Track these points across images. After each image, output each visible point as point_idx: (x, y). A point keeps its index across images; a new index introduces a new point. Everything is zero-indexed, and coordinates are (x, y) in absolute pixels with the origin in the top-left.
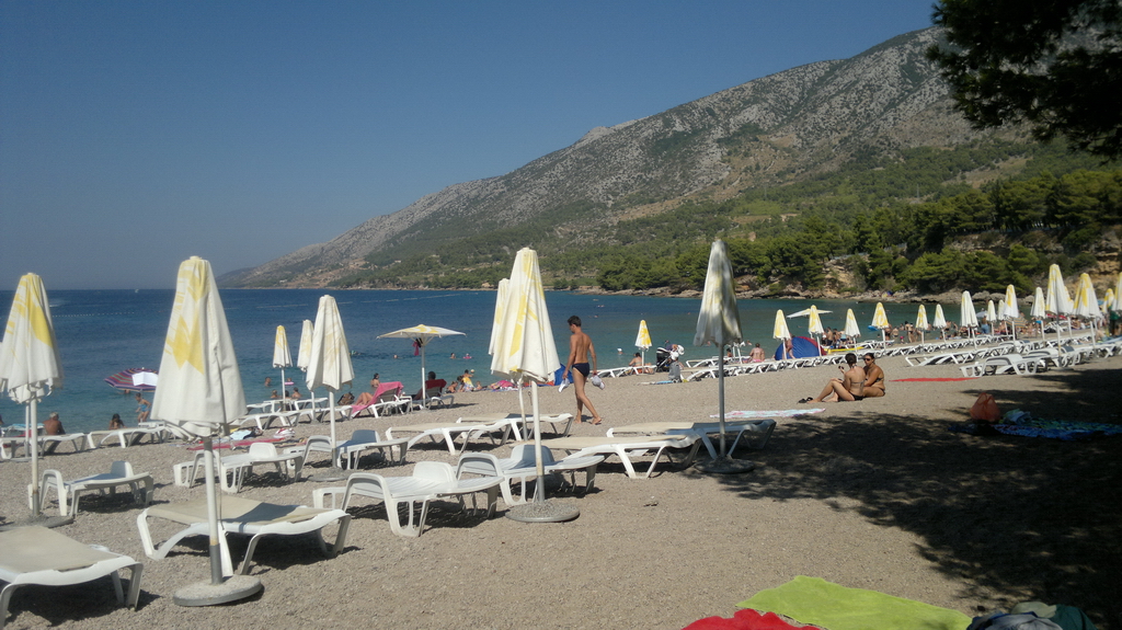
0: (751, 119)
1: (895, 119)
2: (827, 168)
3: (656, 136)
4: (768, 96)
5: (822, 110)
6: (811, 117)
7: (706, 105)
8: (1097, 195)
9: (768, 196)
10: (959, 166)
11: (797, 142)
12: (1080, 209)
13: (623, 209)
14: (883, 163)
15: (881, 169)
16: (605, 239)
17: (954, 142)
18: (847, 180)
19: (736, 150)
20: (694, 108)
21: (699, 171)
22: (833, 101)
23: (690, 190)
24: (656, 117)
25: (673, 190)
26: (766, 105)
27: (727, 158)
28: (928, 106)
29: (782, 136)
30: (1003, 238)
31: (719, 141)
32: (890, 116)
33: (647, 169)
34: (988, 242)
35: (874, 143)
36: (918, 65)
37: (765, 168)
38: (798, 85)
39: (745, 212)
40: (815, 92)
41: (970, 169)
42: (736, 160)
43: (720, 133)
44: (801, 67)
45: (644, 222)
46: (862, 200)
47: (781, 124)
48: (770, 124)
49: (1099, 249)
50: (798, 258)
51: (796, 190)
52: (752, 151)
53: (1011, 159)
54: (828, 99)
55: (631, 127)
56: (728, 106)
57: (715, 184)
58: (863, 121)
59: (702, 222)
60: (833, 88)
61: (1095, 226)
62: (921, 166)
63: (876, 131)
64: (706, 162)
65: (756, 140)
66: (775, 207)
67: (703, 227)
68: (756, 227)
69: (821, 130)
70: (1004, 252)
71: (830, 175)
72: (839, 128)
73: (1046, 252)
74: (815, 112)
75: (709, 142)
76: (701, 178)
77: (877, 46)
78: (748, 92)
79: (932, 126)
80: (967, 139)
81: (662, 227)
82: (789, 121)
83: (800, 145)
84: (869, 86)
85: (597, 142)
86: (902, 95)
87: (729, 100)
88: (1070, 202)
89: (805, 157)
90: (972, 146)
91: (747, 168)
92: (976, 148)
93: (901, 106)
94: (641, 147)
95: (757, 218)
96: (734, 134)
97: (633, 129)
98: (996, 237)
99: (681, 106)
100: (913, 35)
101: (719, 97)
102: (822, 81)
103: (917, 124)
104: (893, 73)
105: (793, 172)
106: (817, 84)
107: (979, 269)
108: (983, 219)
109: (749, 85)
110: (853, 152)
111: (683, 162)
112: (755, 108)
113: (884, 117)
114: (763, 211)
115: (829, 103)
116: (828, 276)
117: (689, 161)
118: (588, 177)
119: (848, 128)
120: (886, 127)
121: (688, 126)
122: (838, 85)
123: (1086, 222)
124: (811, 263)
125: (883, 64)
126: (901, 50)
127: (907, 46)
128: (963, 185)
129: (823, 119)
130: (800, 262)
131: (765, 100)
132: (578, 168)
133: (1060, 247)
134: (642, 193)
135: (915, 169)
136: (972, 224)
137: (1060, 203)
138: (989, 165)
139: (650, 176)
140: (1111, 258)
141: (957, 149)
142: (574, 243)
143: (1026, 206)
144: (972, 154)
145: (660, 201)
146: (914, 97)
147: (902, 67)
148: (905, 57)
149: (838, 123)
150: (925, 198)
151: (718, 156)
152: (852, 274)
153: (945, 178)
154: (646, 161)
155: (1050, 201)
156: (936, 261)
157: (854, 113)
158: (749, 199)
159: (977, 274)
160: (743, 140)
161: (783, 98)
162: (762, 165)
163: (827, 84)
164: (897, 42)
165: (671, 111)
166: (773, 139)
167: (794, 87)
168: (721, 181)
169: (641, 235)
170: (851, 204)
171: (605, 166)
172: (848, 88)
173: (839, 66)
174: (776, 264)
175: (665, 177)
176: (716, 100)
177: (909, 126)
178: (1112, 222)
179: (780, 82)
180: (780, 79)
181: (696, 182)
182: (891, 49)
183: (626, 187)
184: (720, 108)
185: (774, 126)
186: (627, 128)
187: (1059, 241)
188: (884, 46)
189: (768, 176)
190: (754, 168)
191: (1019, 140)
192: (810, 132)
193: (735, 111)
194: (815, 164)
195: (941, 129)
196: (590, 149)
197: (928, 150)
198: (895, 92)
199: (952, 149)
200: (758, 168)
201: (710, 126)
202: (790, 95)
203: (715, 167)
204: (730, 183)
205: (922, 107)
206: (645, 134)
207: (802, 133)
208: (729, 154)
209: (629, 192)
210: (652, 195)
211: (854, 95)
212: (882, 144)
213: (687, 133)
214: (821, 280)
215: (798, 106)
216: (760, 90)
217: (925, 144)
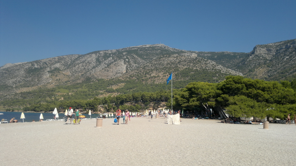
0: (57, 67)
1: (95, 71)
2: (79, 82)
3: (29, 68)
4: (62, 61)
5: (77, 66)
6: (74, 68)
7: (44, 61)
8: (149, 97)
9: (64, 88)
10: (110, 84)
11: (70, 74)
12: (147, 99)
13: (19, 88)
14: (93, 82)
15: (92, 83)
16: (17, 97)
17: (109, 78)
18: (84, 85)
19: (53, 75)
20: (41, 62)
21: (43, 79)
22: (80, 65)
23: (40, 84)
24: (29, 63)
25: (35, 84)
26: (62, 64)
27: (51, 76)
28: (102, 69)
29: (66, 72)
30: (134, 103)
31: (48, 71)
32: (94, 70)
33: (26, 77)
34: (132, 104)
35: (90, 76)
36: (100, 59)
37: (62, 80)
38: (70, 59)
39: (59, 92)
40: (75, 62)
41: (113, 85)
42: (54, 77)
43: (49, 69)
44: (71, 55)
45: (29, 93)
46: (89, 91)
47: (65, 69)
48: (63, 68)
49: (150, 106)
50: (93, 105)
51: (72, 87)
52: (58, 75)
53: (121, 83)
54: (79, 64)
55: (21, 64)
56: (51, 62)
57: (48, 83)
58: (87, 71)
59: (48, 94)
60: (79, 61)
61: (149, 102)
62: (102, 83)
63: (90, 73)
64: (45, 77)
65: (59, 72)
66: (67, 91)
67: (48, 95)
68: (63, 96)
69: (77, 72)
70: (135, 105)
71: (80, 83)
72: (81, 72)
73: (141, 106)
74: (75, 67)
75: (46, 71)
76: (43, 81)
77: (90, 53)
78: (57, 60)
79: (104, 74)
80: (111, 78)
81: (35, 95)
82: (68, 68)
83: (71, 75)
84: (88, 62)
85: (9, 68)
86: (96, 65)
87: (51, 61)
88: (145, 98)
89: (72, 78)
90: (113, 80)
91: (57, 80)
92: (114, 80)
93: (96, 68)
94: (24, 71)
95: (63, 93)
96: (53, 70)
97: (22, 65)
98: (133, 103)
99: (37, 61)
100: (99, 52)
101: (48, 59)
102: (76, 59)
103: (100, 73)
104: (94, 60)
105: (69, 82)
106: (75, 60)
107: (131, 108)
108: (131, 100)
109: (57, 58)
110: (85, 78)
111: (38, 76)
112: (59, 64)
113: (92, 70)
114: (65, 92)
115: (79, 65)
116: (99, 109)
117: (39, 76)
118: (6, 78)
119: (83, 72)
120: (93, 73)
121: (39, 66)
122: (81, 61)
123: (148, 101)
124: (96, 106)
125: (92, 57)
126: (96, 55)
127: (97, 54)
128: (112, 88)
129: (77, 69)
130: (93, 106)
131: (61, 62)
132: (2, 75)
133: (144, 105)
134: (25, 84)
135: (101, 84)
136: (129, 100)
137: (144, 98)
138: (117, 84)
139: (27, 79)
140: (151, 107)
141: (110, 80)
142: (7, 98)
143: (138, 98)
144: (113, 82)
145: (31, 87)
146: (99, 66)
147: (96, 59)
148: (97, 56)
149: (81, 70)
150: (104, 91)
151: (48, 76)
152: (103, 109)
153: (108, 87)
154: (26, 75)
155: (142, 97)
156: (123, 107)
157: (85, 68)
158: (59, 88)
159: (131, 109)
160: (55, 72)
161: (66, 62)
162: (61, 79)
163: (78, 60)
164: (95, 53)
165: (34, 62)
166: (64, 73)
167: (69, 60)
168: (50, 82)
169: (29, 96)
170: (86, 92)
171: (12, 75)
172: (83, 62)
173: (81, 56)
174: (88, 106)
175: (32, 80)
176: (47, 60)
177: (98, 73)
178: (151, 101)
179: (66, 58)
180: (65, 57)
181: (42, 82)
182: (94, 54)
183: (19, 82)
184: (48, 63)
185: (64, 69)
186: (19, 65)
187: (144, 104)
188: (92, 53)
189: (63, 82)
190: (59, 80)
191: (123, 79)
192: (73, 72)
193: (53, 64)
194: (75, 80)
195: (106, 75)
196: (7, 69)
197: (103, 79)
198: (95, 65)
199: (108, 80)
200: (60, 80)
201: (46, 67)
202: (68, 62)
203: (47, 78)
204: (52, 83)
205: (101, 69)
206: (26, 67)
207: (71, 72)
208: (52, 75)
209: (20, 83)
210: (28, 85)
211: (85, 64)
212: (92, 77)
213: (39, 68)
214: (97, 110)
215: (70, 65)
216: (60, 60)
217: (102, 78)
